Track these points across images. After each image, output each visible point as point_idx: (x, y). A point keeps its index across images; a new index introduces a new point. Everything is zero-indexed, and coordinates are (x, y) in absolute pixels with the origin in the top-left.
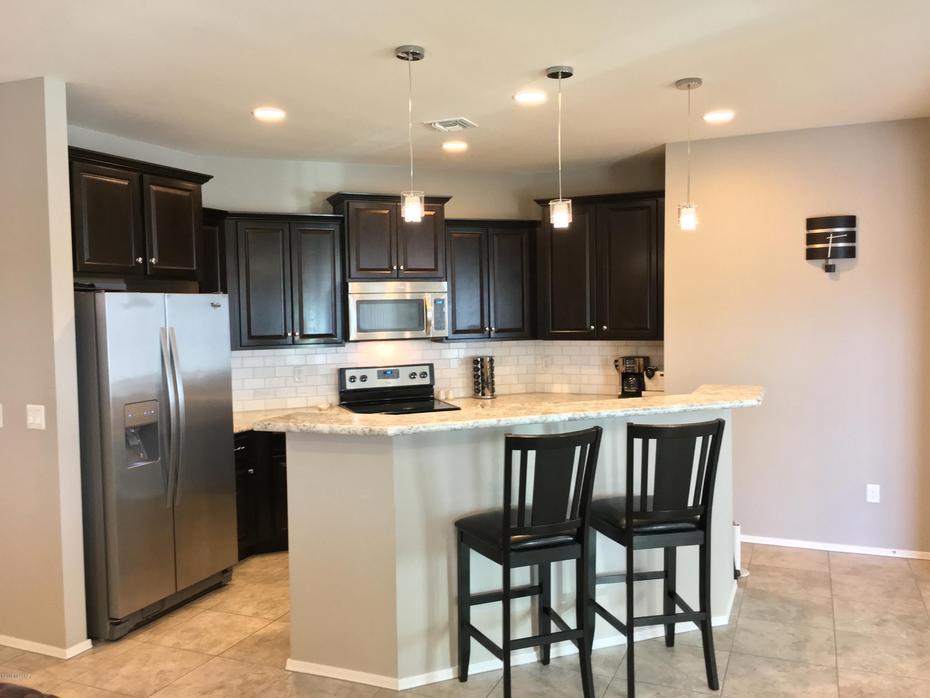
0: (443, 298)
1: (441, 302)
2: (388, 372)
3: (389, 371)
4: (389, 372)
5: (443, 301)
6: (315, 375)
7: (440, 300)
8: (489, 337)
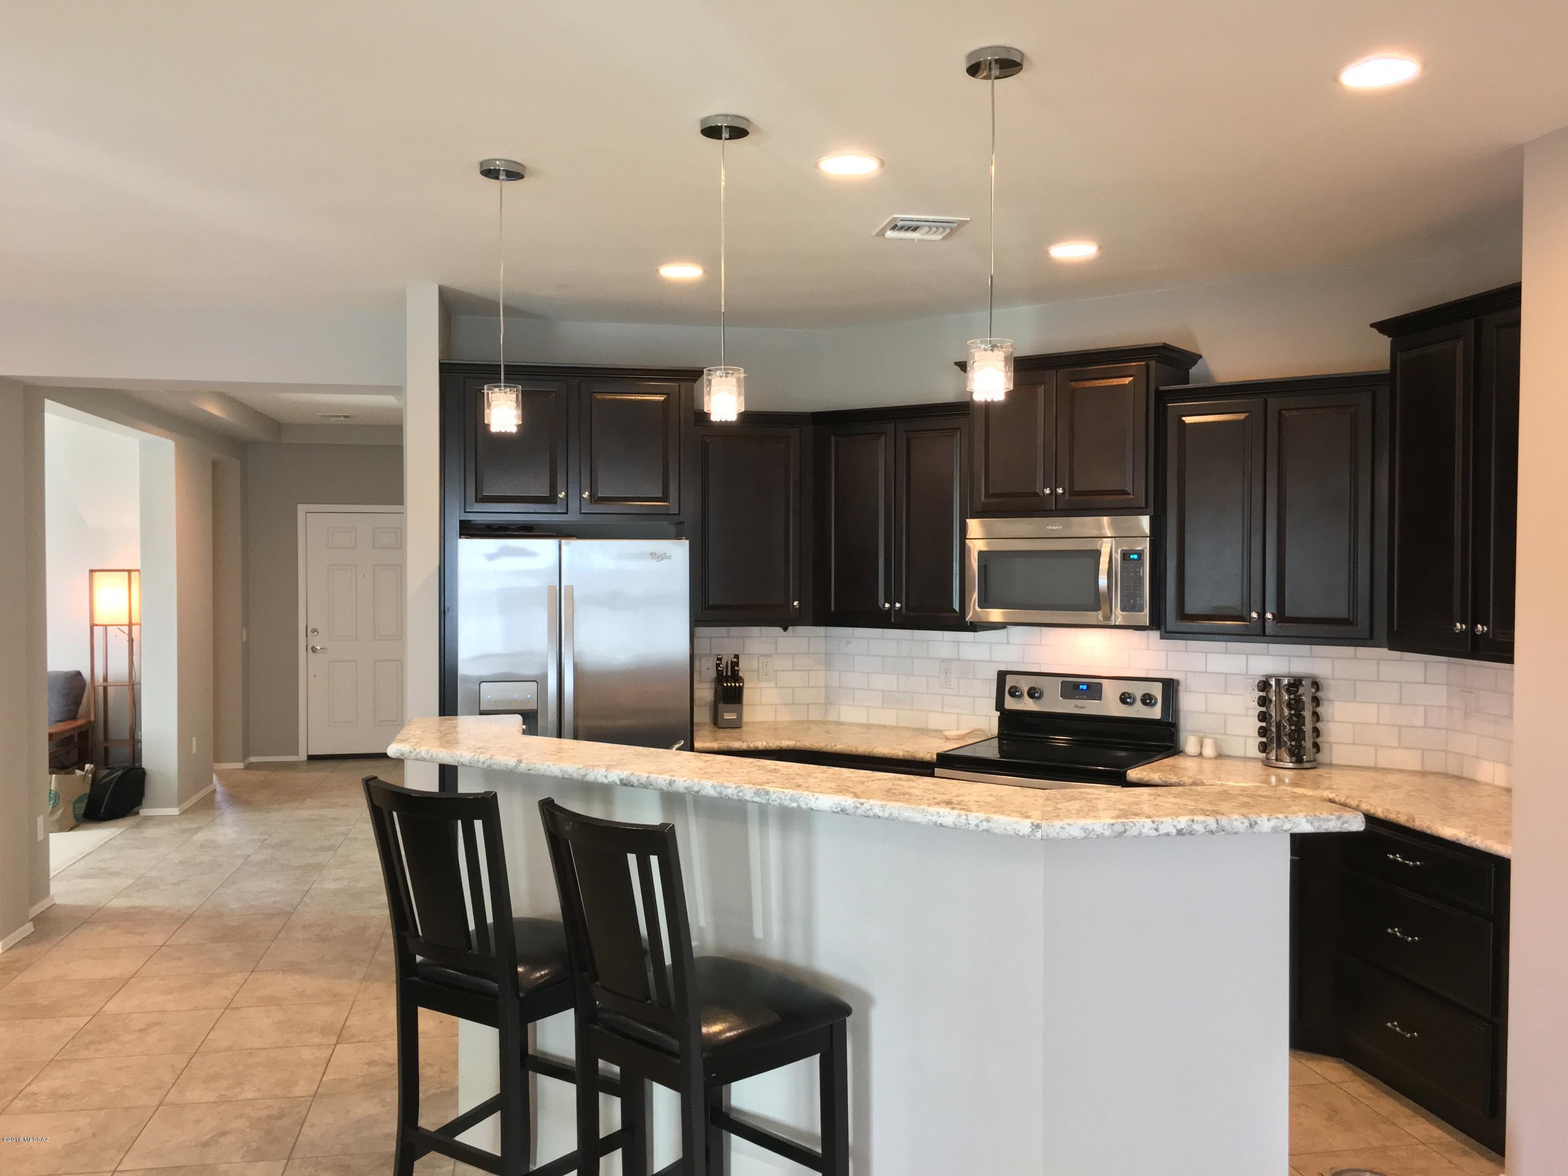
0: (1140, 548)
1: (1135, 557)
2: (1081, 687)
3: (1083, 684)
4: (1085, 687)
5: (1140, 554)
6: (971, 679)
7: (1134, 552)
8: (1264, 634)
